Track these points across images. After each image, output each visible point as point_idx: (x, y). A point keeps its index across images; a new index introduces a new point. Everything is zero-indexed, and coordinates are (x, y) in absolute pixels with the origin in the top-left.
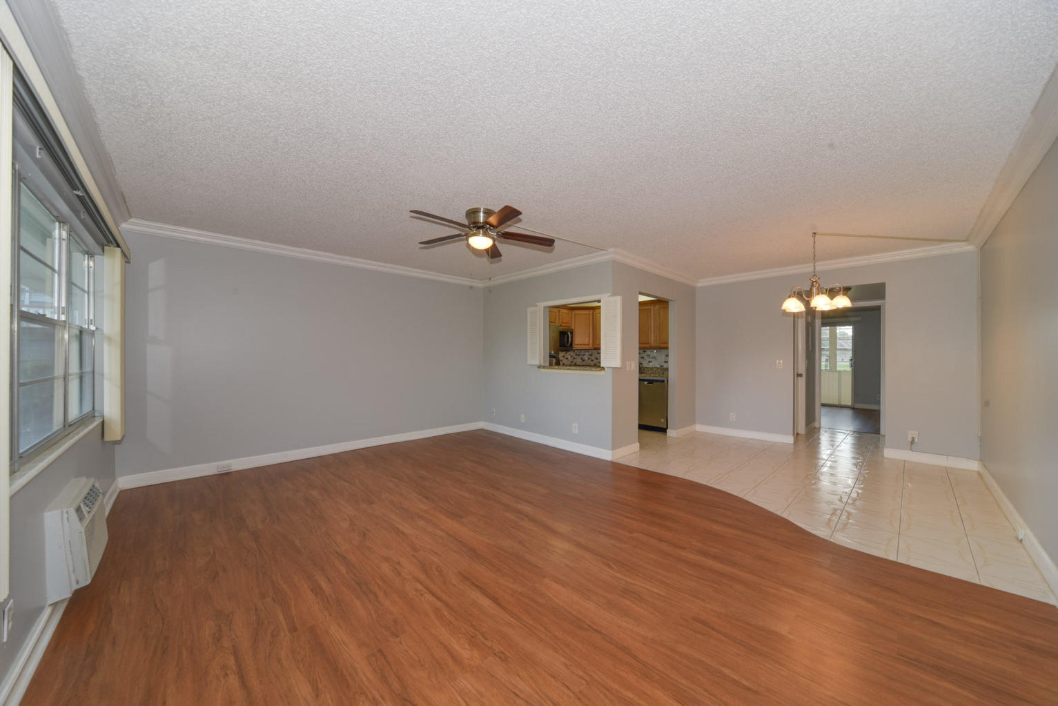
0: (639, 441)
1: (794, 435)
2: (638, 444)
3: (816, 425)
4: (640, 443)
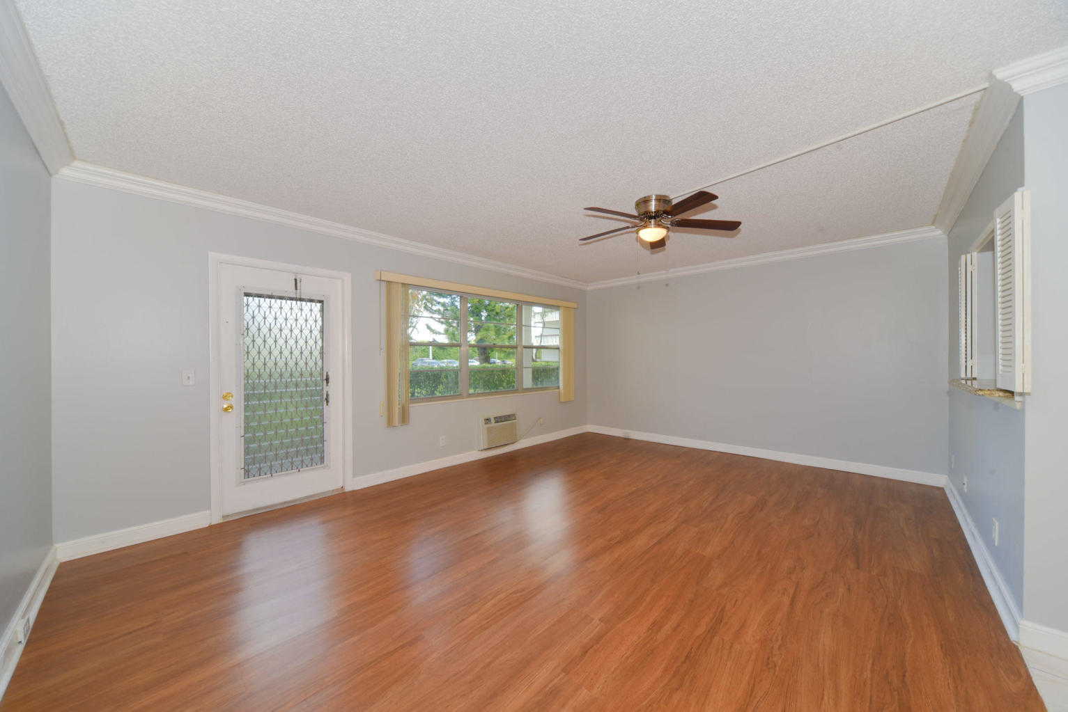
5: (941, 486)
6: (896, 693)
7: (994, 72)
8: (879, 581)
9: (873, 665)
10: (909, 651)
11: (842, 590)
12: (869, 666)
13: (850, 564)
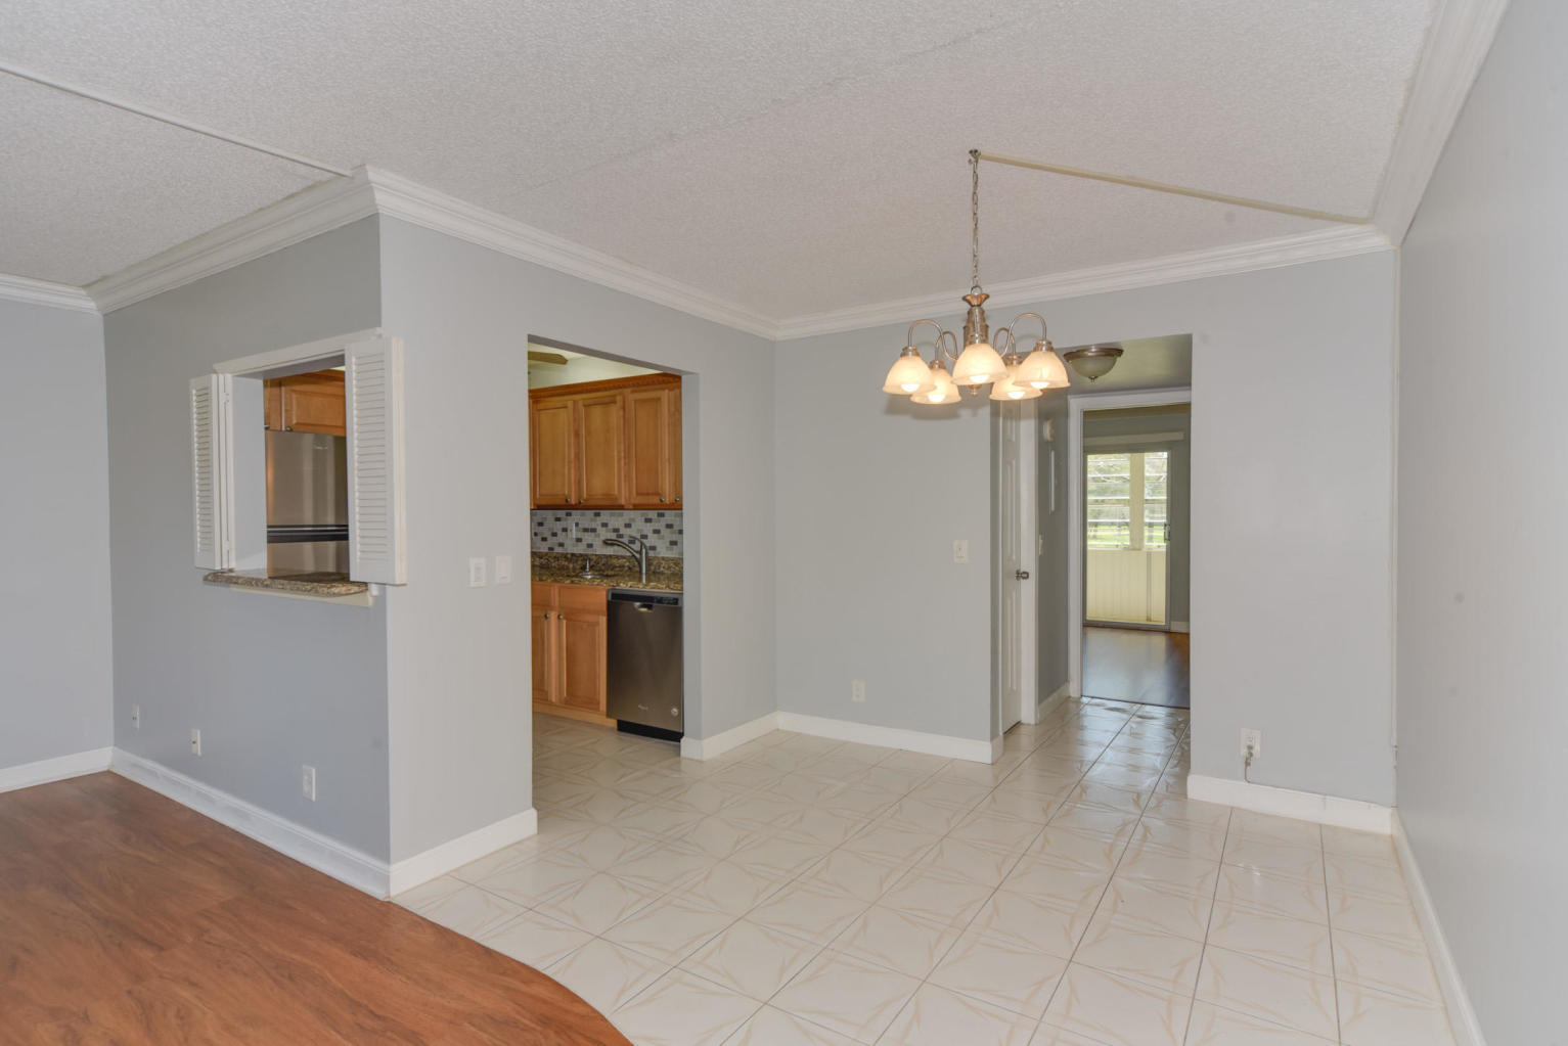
0: (535, 805)
1: (993, 736)
2: (532, 814)
3: (1073, 690)
4: (538, 810)
5: (106, 769)
6: (389, 1034)
7: (368, 167)
8: (209, 943)
9: (339, 1032)
10: (340, 986)
11: (186, 994)
12: (339, 1037)
13: (147, 954)
